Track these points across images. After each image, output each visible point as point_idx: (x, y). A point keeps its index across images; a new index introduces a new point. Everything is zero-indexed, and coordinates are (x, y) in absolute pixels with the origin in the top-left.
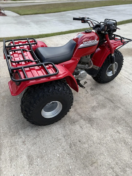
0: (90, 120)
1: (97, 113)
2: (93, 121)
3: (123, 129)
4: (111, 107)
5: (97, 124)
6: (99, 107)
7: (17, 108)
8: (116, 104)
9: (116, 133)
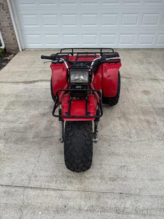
0: (44, 115)
1: (46, 121)
2: (42, 116)
3: (19, 127)
4: (41, 133)
5: (38, 117)
6: (49, 126)
8: (39, 138)
9: (22, 122)
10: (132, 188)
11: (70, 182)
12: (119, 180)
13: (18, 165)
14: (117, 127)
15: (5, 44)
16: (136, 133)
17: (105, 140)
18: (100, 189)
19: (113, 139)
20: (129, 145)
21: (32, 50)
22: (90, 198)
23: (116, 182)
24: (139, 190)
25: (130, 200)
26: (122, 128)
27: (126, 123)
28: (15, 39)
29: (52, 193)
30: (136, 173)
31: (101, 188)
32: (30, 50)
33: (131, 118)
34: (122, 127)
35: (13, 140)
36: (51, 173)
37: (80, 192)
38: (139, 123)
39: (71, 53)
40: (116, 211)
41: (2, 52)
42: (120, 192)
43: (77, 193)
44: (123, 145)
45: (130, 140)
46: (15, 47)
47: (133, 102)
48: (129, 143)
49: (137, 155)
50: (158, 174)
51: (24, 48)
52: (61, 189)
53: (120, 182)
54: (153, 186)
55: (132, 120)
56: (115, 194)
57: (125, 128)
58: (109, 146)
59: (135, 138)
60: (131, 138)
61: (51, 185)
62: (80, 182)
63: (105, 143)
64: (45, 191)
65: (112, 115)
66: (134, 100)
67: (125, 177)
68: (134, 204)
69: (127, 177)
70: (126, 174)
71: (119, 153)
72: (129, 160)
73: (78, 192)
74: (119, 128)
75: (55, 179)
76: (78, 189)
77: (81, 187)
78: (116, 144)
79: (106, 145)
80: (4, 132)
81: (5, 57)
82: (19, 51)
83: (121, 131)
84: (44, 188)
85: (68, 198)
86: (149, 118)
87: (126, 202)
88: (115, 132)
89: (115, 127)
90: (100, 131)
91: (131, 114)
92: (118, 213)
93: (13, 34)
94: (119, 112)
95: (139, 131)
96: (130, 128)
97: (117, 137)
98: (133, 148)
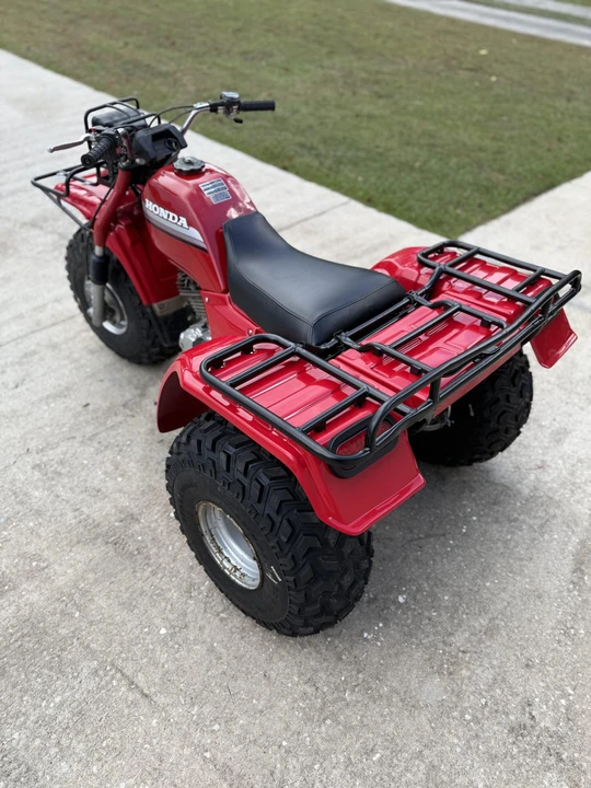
7: (460, 558)
14: (105, 473)
16: (25, 494)
17: (111, 411)
19: (89, 430)
20: (32, 439)
26: (85, 481)
27: (85, 509)
33: (83, 555)
34: (88, 484)
44: (48, 429)
45: (37, 457)
48: (32, 445)
57: (77, 490)
58: (84, 403)
60: (36, 467)
63: (106, 405)
71: (47, 404)
74: (97, 478)
78: (72, 420)
79: (98, 402)
83: (84, 467)
88: (98, 452)
94: (155, 550)
95: (19, 507)
96: (60, 499)
97: (82, 442)
98: (15, 438)
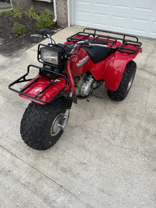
10: (76, 187)
11: (28, 154)
12: (69, 173)
13: (2, 122)
14: (108, 124)
15: (58, 18)
16: (123, 137)
17: (86, 131)
18: (46, 172)
19: (95, 133)
21: (79, 27)
22: (32, 176)
23: (65, 174)
24: (81, 193)
25: (64, 197)
26: (112, 127)
27: (120, 123)
28: (66, 14)
29: (8, 155)
30: (91, 175)
31: (49, 172)
32: (78, 27)
33: (130, 120)
34: (113, 126)
35: (13, 101)
36: (19, 140)
37: (30, 166)
38: (135, 129)
39: (93, 35)
40: (45, 199)
41: (53, 25)
42: (61, 185)
43: (26, 166)
44: (100, 143)
45: (111, 141)
46: (64, 22)
47: (146, 104)
48: (107, 144)
49: (106, 160)
50: (113, 188)
51: (72, 24)
52: (17, 156)
53: (69, 176)
54: (98, 197)
55: (129, 123)
56: (56, 184)
57: (116, 127)
58: (85, 139)
59: (118, 141)
60: (114, 140)
61: (12, 149)
62: (36, 158)
63: (83, 133)
64: (5, 152)
65: (112, 110)
66: (148, 103)
67: (78, 174)
68: (65, 202)
69: (79, 175)
70: (81, 171)
71: (90, 149)
72: (94, 160)
73: (28, 165)
74: (110, 125)
75: (19, 146)
76: (30, 163)
77: (33, 163)
78: (93, 139)
79: (83, 135)
80: (12, 93)
81: (54, 29)
82: (68, 26)
83: (108, 129)
84: (6, 149)
85: (16, 166)
86: (151, 127)
87: (60, 196)
89: (105, 123)
90: (87, 121)
91: (134, 116)
92: (45, 202)
93: (66, 9)
94: (122, 109)
95: (128, 137)
96: (120, 130)
97: (100, 133)
98: (108, 150)
